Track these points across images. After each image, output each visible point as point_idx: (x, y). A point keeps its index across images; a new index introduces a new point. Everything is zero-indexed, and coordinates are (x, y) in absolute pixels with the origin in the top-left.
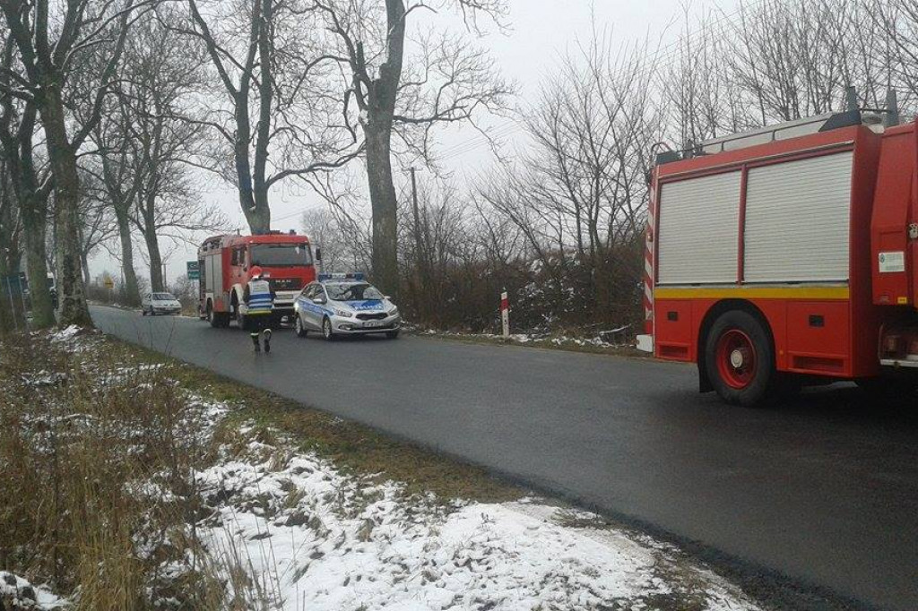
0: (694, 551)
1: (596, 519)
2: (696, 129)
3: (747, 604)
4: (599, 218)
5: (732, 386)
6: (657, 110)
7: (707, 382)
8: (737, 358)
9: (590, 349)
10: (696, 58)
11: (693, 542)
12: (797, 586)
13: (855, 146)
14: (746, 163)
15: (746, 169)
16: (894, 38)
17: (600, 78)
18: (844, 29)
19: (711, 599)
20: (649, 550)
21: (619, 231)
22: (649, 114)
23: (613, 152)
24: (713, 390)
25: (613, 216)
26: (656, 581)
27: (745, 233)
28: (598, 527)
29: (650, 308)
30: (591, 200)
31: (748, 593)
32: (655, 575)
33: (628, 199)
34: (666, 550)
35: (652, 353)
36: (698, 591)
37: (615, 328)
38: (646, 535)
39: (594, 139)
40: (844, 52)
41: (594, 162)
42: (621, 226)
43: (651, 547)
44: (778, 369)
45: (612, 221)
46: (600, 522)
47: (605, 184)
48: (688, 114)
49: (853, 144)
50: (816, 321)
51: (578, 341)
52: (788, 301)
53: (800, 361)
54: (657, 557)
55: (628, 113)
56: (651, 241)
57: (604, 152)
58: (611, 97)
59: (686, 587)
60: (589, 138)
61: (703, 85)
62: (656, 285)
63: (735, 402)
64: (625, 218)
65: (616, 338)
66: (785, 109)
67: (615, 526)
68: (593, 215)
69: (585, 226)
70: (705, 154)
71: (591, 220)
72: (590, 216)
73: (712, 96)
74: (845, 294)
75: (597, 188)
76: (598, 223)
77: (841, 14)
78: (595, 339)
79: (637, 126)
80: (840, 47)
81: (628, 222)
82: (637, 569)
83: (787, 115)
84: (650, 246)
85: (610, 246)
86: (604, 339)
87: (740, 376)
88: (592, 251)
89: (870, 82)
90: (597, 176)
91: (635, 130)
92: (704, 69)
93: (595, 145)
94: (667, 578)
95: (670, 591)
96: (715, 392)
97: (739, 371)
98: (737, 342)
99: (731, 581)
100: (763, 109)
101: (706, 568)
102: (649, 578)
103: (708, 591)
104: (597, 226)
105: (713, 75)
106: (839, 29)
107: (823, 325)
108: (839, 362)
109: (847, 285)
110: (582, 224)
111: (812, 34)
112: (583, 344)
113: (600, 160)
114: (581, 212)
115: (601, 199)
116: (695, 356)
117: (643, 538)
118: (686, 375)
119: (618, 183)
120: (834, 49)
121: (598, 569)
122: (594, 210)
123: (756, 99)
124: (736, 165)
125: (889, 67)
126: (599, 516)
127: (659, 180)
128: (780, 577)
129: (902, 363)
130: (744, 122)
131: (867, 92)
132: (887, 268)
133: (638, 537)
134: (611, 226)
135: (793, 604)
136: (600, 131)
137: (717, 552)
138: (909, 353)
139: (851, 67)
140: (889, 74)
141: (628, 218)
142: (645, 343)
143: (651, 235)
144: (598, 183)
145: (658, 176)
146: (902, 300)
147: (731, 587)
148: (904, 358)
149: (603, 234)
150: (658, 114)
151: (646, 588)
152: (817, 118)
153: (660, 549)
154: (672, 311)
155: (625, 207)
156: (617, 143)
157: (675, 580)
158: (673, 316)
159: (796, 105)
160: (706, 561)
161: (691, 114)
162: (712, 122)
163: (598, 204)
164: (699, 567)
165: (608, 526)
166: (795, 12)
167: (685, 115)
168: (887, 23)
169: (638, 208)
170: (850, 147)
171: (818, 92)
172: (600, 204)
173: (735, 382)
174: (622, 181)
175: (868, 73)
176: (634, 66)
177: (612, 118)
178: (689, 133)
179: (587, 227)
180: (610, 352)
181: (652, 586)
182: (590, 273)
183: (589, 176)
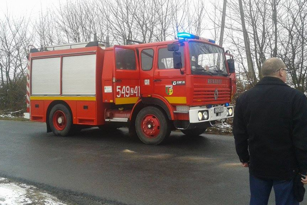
0: (41, 187)
1: (5, 180)
2: (46, 42)
3: (59, 203)
4: (10, 71)
5: (58, 130)
6: (31, 34)
7: (49, 129)
8: (60, 120)
9: (7, 118)
10: (45, 19)
11: (41, 184)
12: (76, 194)
13: (96, 53)
14: (62, 55)
15: (62, 57)
16: (109, 21)
17: (9, 21)
18: (94, 16)
19: (46, 203)
20: (25, 189)
21: (18, 76)
22: (28, 36)
23: (15, 48)
24: (52, 131)
25: (15, 71)
26: (27, 199)
27: (62, 78)
28: (6, 183)
29: (29, 103)
30: (7, 64)
31: (59, 199)
32: (27, 197)
33: (21, 65)
34: (31, 188)
35: (29, 119)
36: (42, 201)
37: (17, 111)
38: (24, 183)
39: (7, 42)
40: (94, 23)
41: (8, 51)
42: (18, 74)
43: (26, 187)
44: (74, 123)
45: (15, 72)
46: (6, 181)
47: (12, 59)
48: (43, 37)
49: (96, 52)
50: (86, 107)
51: (2, 116)
52: (77, 101)
53: (81, 121)
54: (28, 191)
55: (20, 34)
56: (29, 79)
57: (12, 47)
58: (14, 28)
59: (37, 200)
60: (5, 41)
61: (47, 28)
62: (31, 95)
63: (59, 135)
64: (20, 71)
65: (17, 114)
66: (76, 39)
67: (12, 182)
68: (8, 70)
69: (4, 73)
70: (47, 50)
71: (7, 72)
72: (6, 70)
73: (51, 32)
74: (94, 99)
75: (9, 60)
76: (10, 72)
77: (93, 11)
78: (9, 115)
79: (24, 39)
80: (93, 21)
81: (21, 73)
82: (20, 196)
83: (76, 41)
84: (28, 81)
85: (14, 81)
86: (12, 115)
87: (61, 126)
88: (7, 83)
89: (102, 34)
90: (9, 56)
91: (23, 40)
92: (48, 23)
93: (8, 44)
94: (30, 198)
95: (32, 202)
96: (52, 132)
97: (61, 124)
98: (60, 115)
99: (54, 196)
100: (68, 38)
101: (45, 192)
102: (24, 199)
103: (45, 200)
104: (9, 74)
105: (51, 25)
106: (92, 16)
107: (88, 109)
108: (92, 121)
109: (95, 96)
110: (3, 73)
111: (83, 16)
112: (4, 117)
113: (10, 50)
114: (3, 68)
115: (10, 64)
116: (45, 120)
117: (23, 185)
118: (42, 127)
119: (17, 59)
120: (91, 22)
121: (5, 198)
122: (8, 68)
123: (66, 35)
124: (59, 55)
125: (108, 30)
126: (6, 179)
127: (31, 58)
128: (70, 192)
129: (112, 120)
130: (62, 42)
131: (101, 37)
132: (107, 91)
133: (21, 185)
134: (15, 74)
135: (74, 200)
136: (9, 40)
137: (49, 186)
138: (114, 117)
139: (96, 28)
140: (108, 32)
141: (21, 71)
142: (27, 116)
143: (29, 77)
144: (9, 58)
145: (31, 57)
146: (111, 101)
147: (54, 197)
148: (112, 119)
149: (12, 77)
150: (31, 36)
151: (23, 202)
152: (86, 42)
153: (29, 188)
154: (37, 104)
155: (20, 67)
156: (16, 45)
157: (34, 198)
158: (37, 106)
159: (79, 38)
160: (45, 190)
161: (44, 37)
162: (51, 41)
163: (9, 65)
164: (42, 192)
165: (9, 182)
166: (78, 8)
167: (42, 37)
168: (107, 16)
169: (25, 68)
170: (95, 53)
171: (86, 35)
172: (10, 66)
173: (59, 128)
174: (18, 58)
175: (101, 31)
176: (22, 19)
177: (14, 36)
178: (43, 44)
179: (5, 74)
180: (15, 120)
181: (25, 201)
182: (6, 91)
183: (6, 55)
